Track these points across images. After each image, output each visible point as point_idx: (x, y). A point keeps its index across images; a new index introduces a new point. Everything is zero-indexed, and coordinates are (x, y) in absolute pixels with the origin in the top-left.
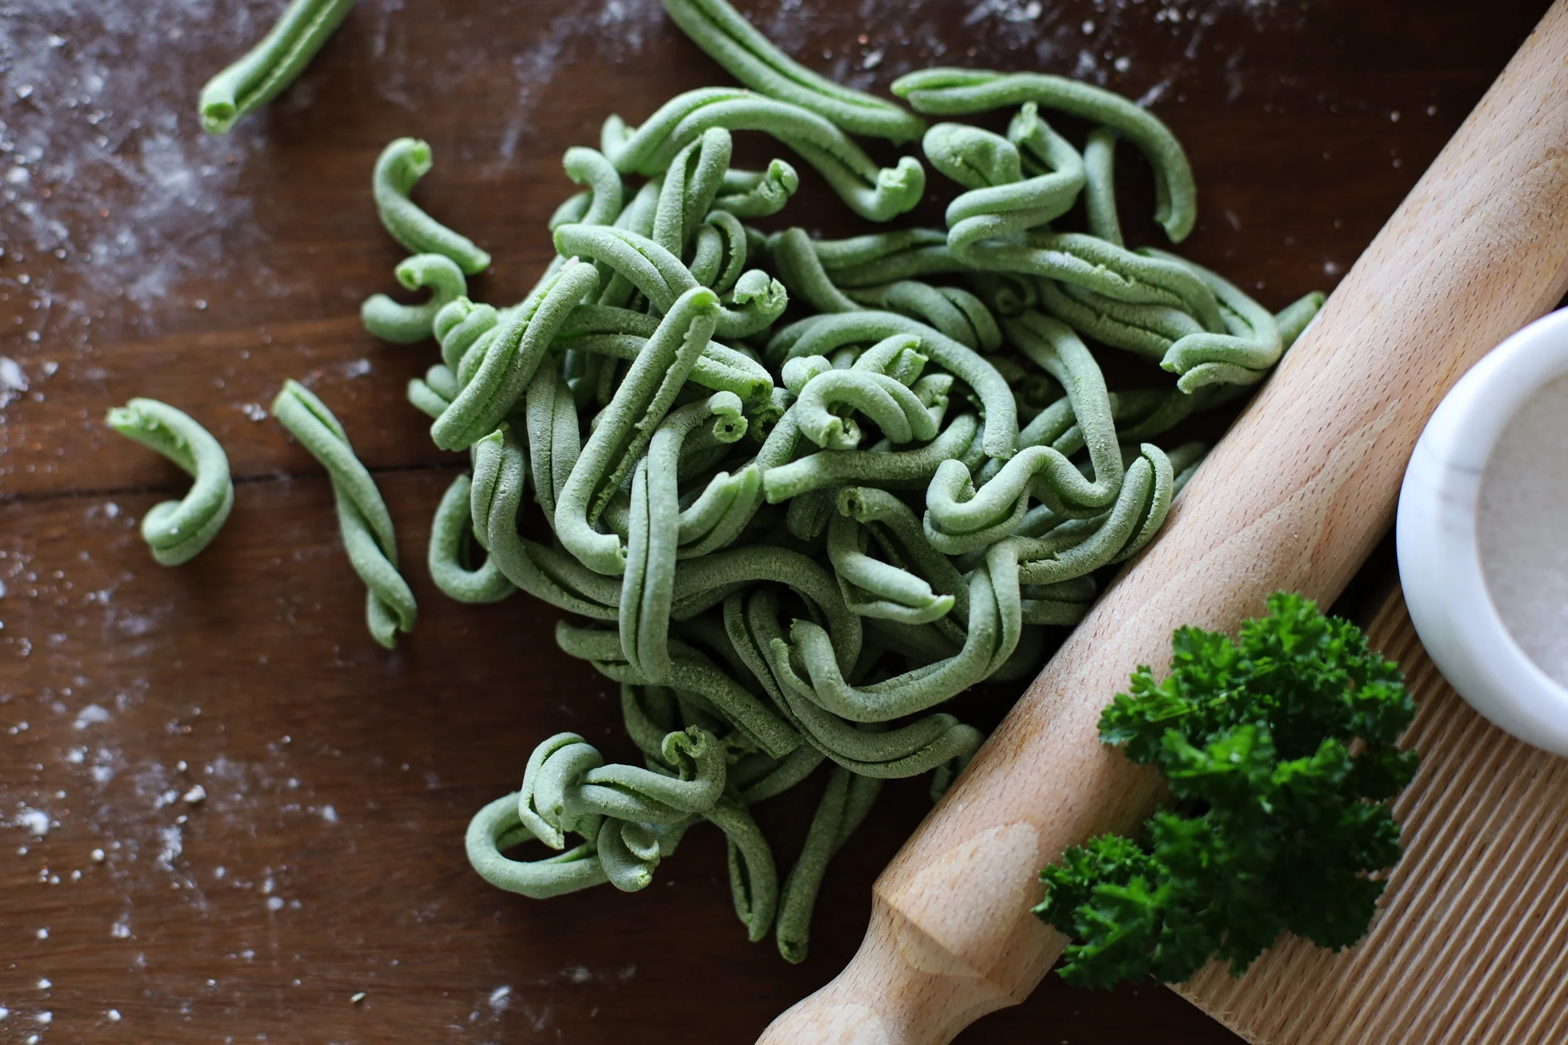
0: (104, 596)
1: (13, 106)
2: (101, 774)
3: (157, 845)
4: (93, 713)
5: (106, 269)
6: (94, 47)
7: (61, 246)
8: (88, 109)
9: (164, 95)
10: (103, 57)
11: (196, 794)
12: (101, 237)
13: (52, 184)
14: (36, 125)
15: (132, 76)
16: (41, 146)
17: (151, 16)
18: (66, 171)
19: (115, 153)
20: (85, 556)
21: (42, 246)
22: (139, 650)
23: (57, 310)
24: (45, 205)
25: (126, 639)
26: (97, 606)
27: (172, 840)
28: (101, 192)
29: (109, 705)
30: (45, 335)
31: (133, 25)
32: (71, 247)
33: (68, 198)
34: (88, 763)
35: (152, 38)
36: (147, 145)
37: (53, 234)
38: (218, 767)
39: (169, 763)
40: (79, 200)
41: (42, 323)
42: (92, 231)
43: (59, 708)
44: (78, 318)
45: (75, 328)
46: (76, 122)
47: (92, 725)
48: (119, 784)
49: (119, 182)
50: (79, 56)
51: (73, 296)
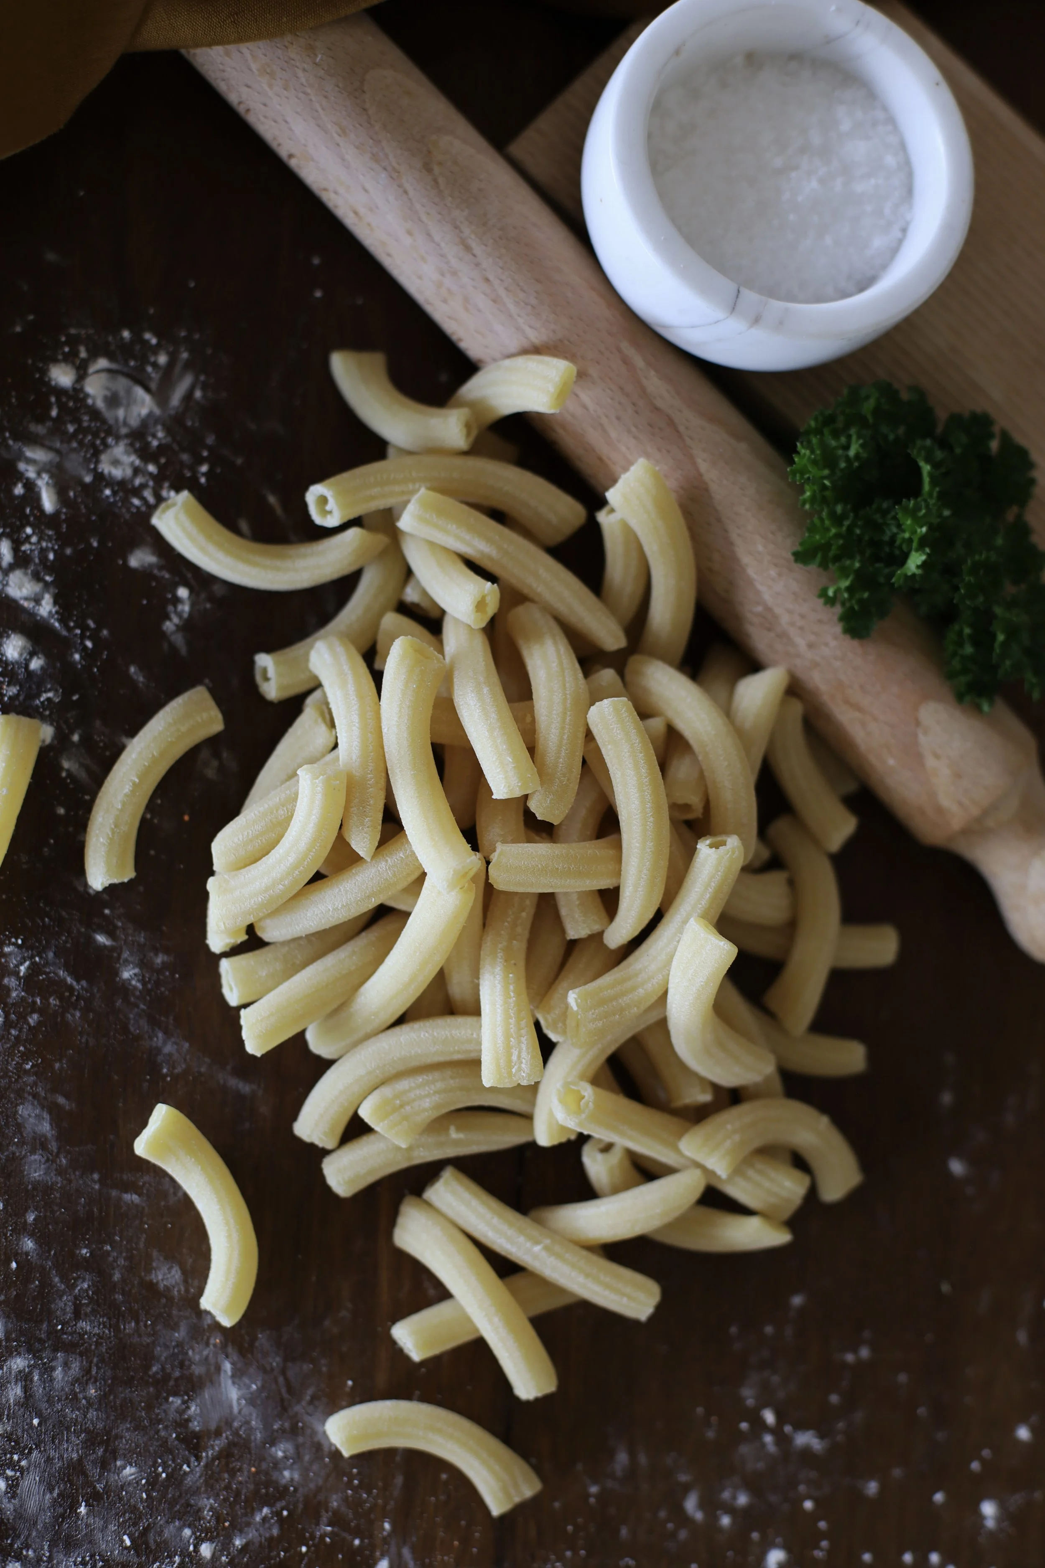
0: (594, 1489)
1: (138, 1555)
2: (743, 1500)
3: (806, 1453)
4: (691, 1504)
5: (305, 1472)
6: (94, 1472)
7: (278, 1514)
8: (153, 1482)
9: (149, 1408)
10: (105, 1465)
11: (769, 1417)
12: (275, 1475)
13: (219, 1518)
14: (161, 1533)
15: (127, 1436)
16: (180, 1529)
17: (72, 1414)
18: (207, 1504)
19: (198, 1458)
20: (557, 1505)
21: (275, 1532)
22: (643, 1460)
23: (337, 1520)
24: (237, 1527)
25: (632, 1472)
26: (602, 1497)
27: (805, 1439)
28: (233, 1473)
29: (686, 1489)
30: (357, 1533)
31: (77, 1434)
32: (279, 1505)
33: (232, 1505)
34: (731, 1510)
35: (92, 1414)
36: (195, 1426)
37: (265, 1519)
38: (749, 1395)
39: (741, 1437)
40: (238, 1494)
41: (345, 1535)
42: (267, 1484)
43: (683, 1535)
44: (346, 1499)
45: (355, 1504)
46: (164, 1495)
47: (701, 1506)
48: (752, 1484)
49: (226, 1455)
50: (99, 1487)
51: (325, 1505)
